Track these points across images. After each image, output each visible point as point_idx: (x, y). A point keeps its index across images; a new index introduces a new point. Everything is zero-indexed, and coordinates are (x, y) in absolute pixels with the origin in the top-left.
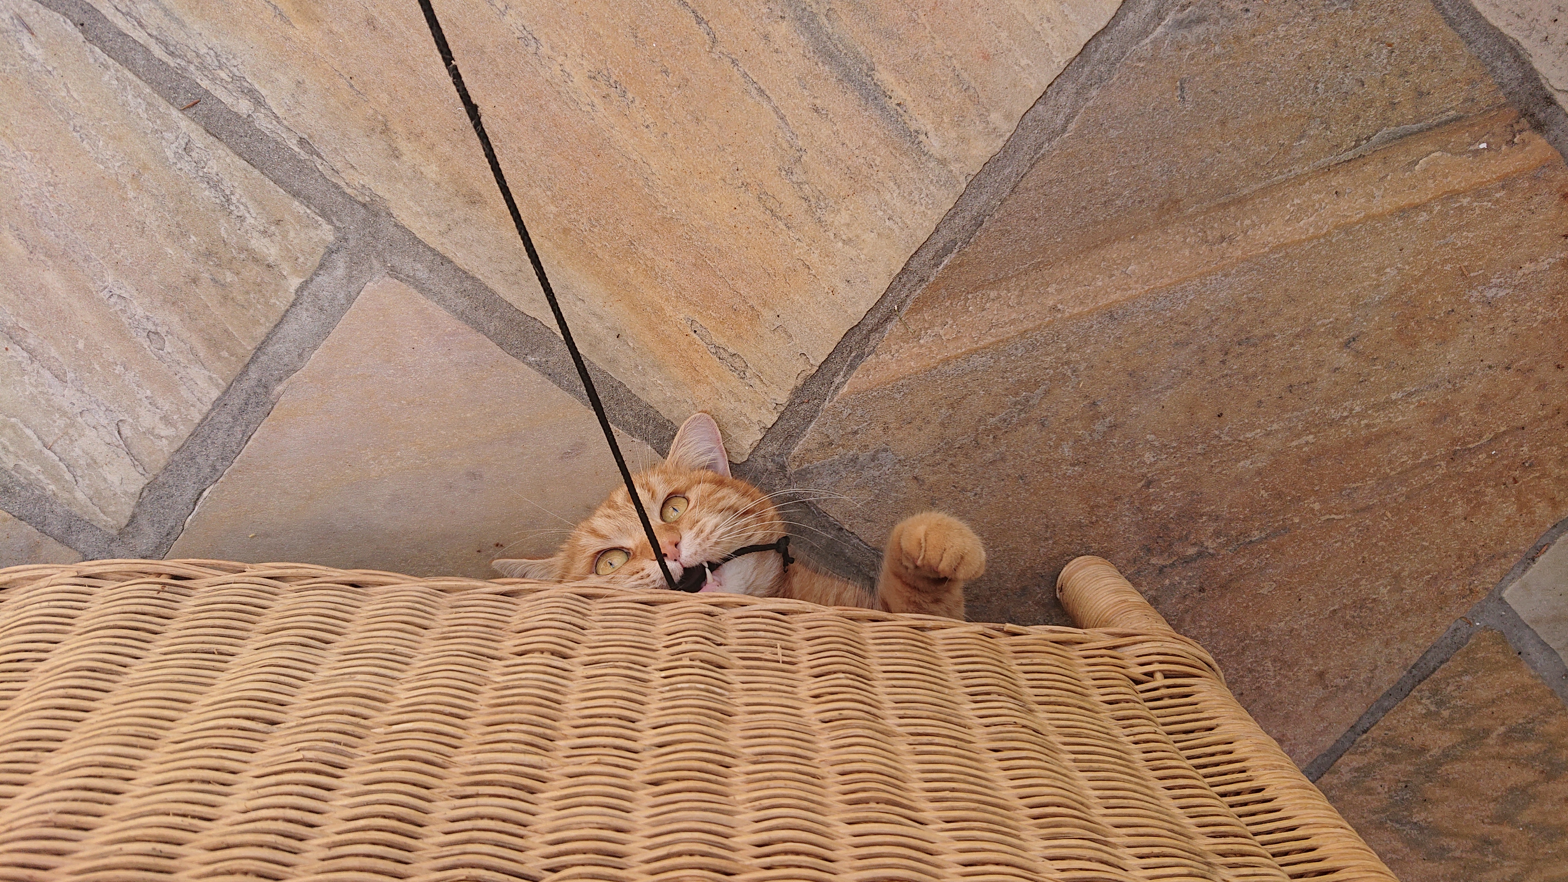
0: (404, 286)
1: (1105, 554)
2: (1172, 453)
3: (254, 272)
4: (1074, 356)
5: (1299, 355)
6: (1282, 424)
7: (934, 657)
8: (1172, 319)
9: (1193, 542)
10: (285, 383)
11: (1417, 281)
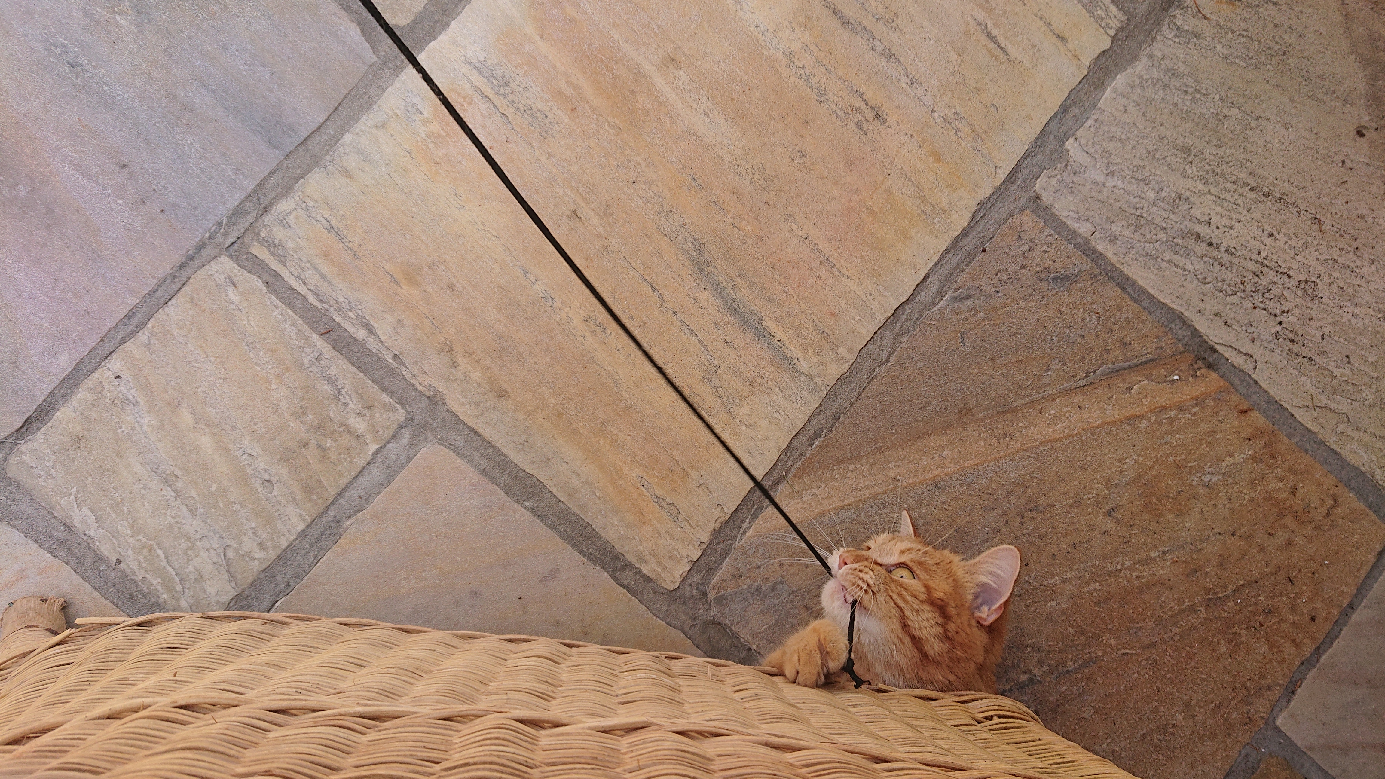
0: (447, 450)
3: (347, 440)
5: (1076, 520)
6: (1073, 573)
8: (979, 490)
9: (1023, 670)
10: (352, 520)
11: (1151, 469)
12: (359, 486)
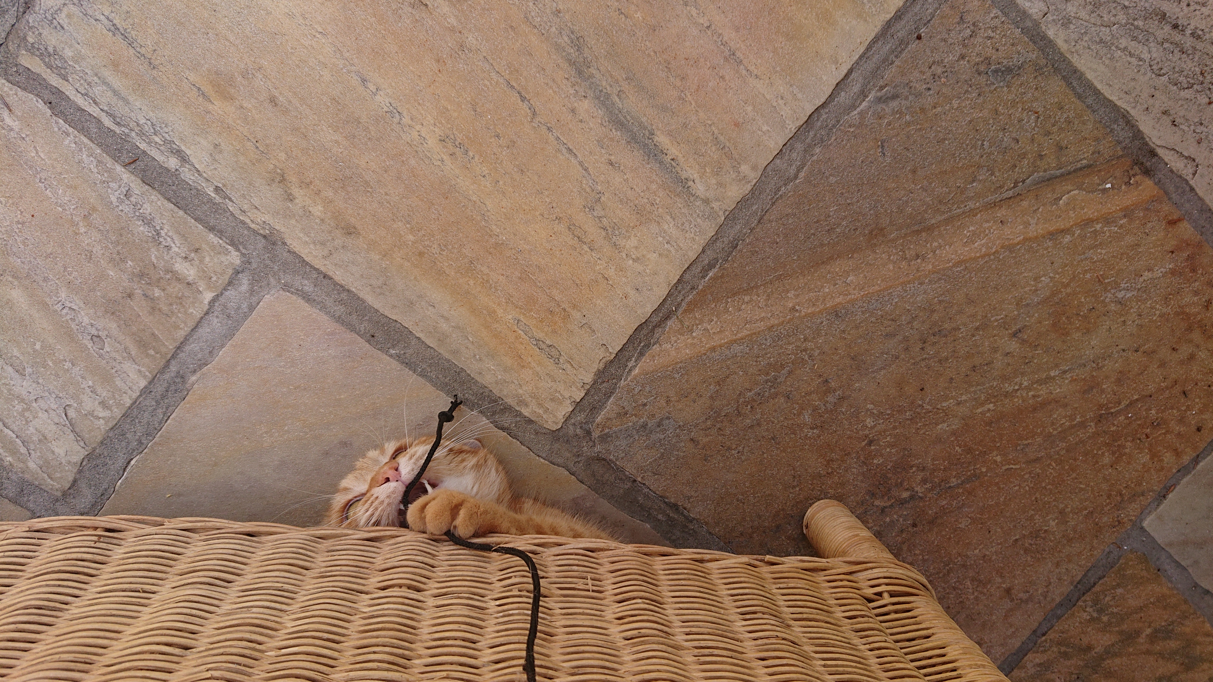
0: (294, 297)
1: (840, 498)
2: (887, 419)
3: (177, 289)
4: (810, 345)
5: (979, 343)
6: (969, 396)
7: (712, 584)
8: (882, 317)
9: (906, 487)
10: (198, 374)
11: (1066, 286)
12: (199, 338)
